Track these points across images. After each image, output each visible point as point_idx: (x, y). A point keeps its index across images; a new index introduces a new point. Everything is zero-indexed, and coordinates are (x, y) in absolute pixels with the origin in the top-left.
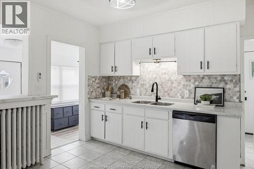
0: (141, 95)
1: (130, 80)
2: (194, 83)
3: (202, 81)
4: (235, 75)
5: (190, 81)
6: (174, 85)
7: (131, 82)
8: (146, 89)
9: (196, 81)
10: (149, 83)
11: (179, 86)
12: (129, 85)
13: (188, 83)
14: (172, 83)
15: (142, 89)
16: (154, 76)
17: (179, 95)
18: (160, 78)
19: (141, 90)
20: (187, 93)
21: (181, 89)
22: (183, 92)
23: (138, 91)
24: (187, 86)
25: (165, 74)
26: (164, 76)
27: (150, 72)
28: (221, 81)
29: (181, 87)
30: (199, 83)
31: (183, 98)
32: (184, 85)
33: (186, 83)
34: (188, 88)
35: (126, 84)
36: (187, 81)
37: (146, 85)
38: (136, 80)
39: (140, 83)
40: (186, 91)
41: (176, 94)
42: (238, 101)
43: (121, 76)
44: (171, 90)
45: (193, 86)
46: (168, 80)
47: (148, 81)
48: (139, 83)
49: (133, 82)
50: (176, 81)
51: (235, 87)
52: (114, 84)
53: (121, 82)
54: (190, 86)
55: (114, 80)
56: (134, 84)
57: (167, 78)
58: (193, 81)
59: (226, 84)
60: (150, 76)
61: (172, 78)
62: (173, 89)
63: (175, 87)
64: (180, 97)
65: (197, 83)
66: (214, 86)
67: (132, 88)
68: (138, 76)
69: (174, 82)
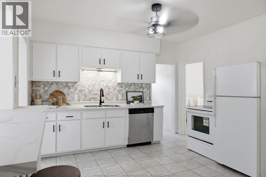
0: (79, 100)
1: (65, 86)
2: (125, 89)
3: (130, 87)
4: (148, 84)
5: (122, 87)
6: (110, 91)
7: (67, 88)
8: (84, 95)
9: (126, 87)
10: (88, 89)
11: (114, 91)
12: (65, 91)
13: (121, 89)
14: (109, 89)
15: (80, 94)
16: (94, 83)
17: (114, 98)
18: (99, 85)
19: (79, 96)
20: (120, 96)
21: (116, 94)
22: (118, 96)
23: (76, 97)
24: (120, 91)
25: (103, 81)
26: (102, 83)
27: (89, 79)
28: (141, 87)
29: (116, 92)
30: (129, 89)
31: (117, 100)
32: (118, 90)
33: (120, 89)
34: (121, 92)
35: (61, 90)
36: (120, 87)
37: (85, 91)
38: (73, 86)
39: (79, 88)
40: (119, 95)
41: (113, 98)
42: (149, 99)
43: (53, 82)
44: (108, 94)
45: (124, 91)
46: (106, 87)
47: (87, 87)
48: (77, 89)
49: (69, 88)
50: (112, 87)
51: (148, 91)
52: (42, 90)
53: (54, 88)
54: (122, 91)
55: (42, 86)
56: (71, 90)
57: (105, 85)
58: (124, 87)
59: (143, 89)
60: (89, 83)
61: (109, 85)
62: (110, 94)
63: (111, 92)
64: (116, 100)
65: (127, 89)
66: (137, 90)
67: (68, 94)
68: (76, 82)
69: (111, 88)
